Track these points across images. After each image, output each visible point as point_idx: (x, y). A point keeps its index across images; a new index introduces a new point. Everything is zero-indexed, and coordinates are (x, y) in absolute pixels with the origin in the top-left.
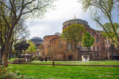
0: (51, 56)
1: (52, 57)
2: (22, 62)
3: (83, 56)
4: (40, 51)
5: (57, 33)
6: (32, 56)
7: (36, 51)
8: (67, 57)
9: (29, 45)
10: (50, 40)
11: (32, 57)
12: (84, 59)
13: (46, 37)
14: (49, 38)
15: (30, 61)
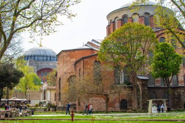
0: (77, 103)
1: (79, 104)
2: (11, 116)
3: (151, 101)
4: (51, 90)
5: (93, 40)
6: (30, 101)
7: (37, 87)
8: (117, 105)
9: (20, 75)
10: (74, 60)
11: (30, 105)
12: (152, 109)
13: (64, 54)
14: (72, 57)
15: (28, 114)
